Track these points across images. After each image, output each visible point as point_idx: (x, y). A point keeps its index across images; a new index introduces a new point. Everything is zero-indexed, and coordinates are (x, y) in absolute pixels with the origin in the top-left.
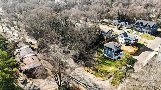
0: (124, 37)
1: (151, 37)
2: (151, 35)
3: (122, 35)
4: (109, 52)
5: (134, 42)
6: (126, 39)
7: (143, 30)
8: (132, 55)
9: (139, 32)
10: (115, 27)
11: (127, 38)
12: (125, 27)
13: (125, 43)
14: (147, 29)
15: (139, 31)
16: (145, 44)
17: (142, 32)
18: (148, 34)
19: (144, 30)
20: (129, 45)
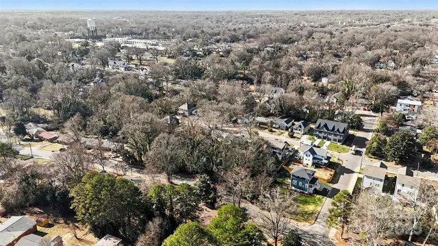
0: (311, 156)
1: (343, 149)
2: (343, 144)
3: (309, 153)
4: (300, 183)
5: (326, 162)
6: (314, 158)
7: (329, 136)
8: (329, 182)
9: (325, 140)
10: (283, 133)
11: (316, 156)
12: (300, 132)
13: (313, 164)
14: (335, 135)
15: (324, 138)
16: (340, 162)
17: (329, 139)
18: (339, 144)
19: (331, 137)
20: (321, 168)
